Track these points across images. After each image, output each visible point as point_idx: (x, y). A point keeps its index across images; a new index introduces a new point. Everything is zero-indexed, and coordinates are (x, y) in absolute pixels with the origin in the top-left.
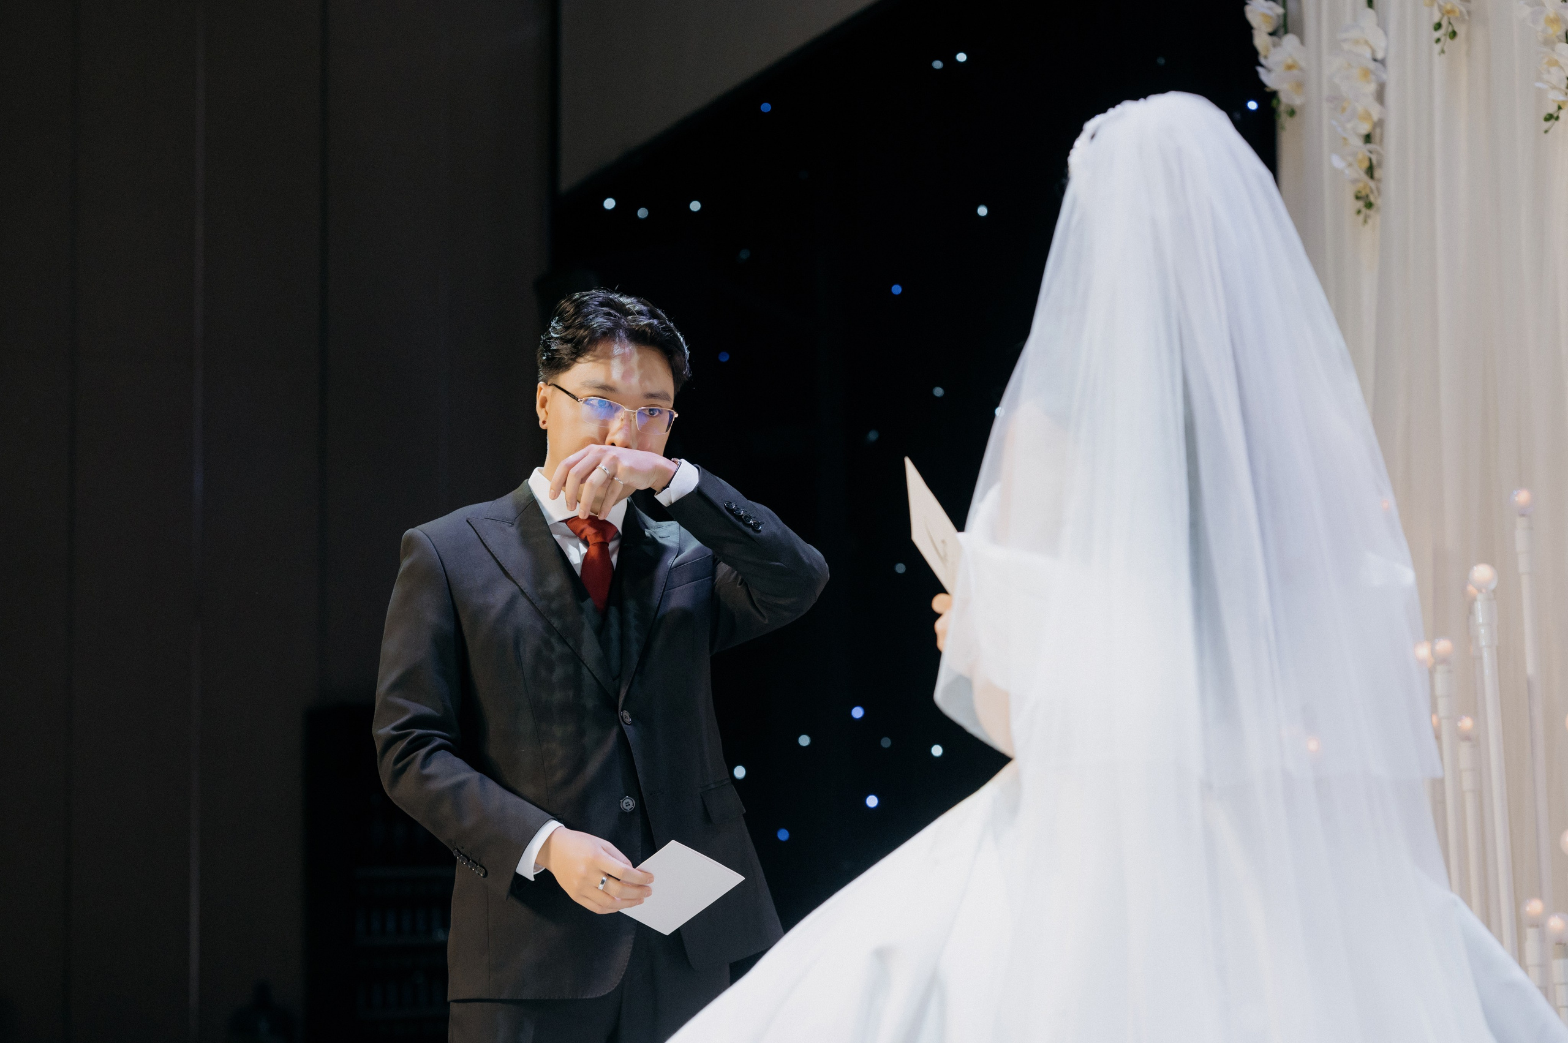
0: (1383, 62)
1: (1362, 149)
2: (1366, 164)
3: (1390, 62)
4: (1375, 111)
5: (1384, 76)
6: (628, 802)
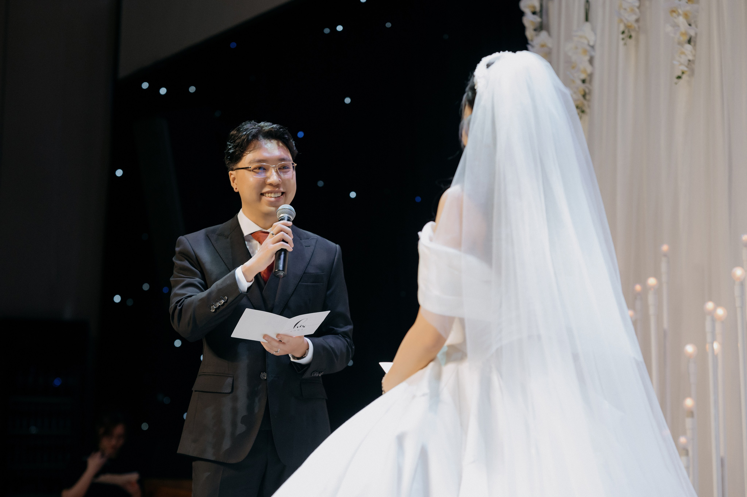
0: (593, 47)
1: (582, 86)
2: (583, 93)
3: (597, 47)
4: (589, 69)
5: (593, 53)
6: (264, 375)
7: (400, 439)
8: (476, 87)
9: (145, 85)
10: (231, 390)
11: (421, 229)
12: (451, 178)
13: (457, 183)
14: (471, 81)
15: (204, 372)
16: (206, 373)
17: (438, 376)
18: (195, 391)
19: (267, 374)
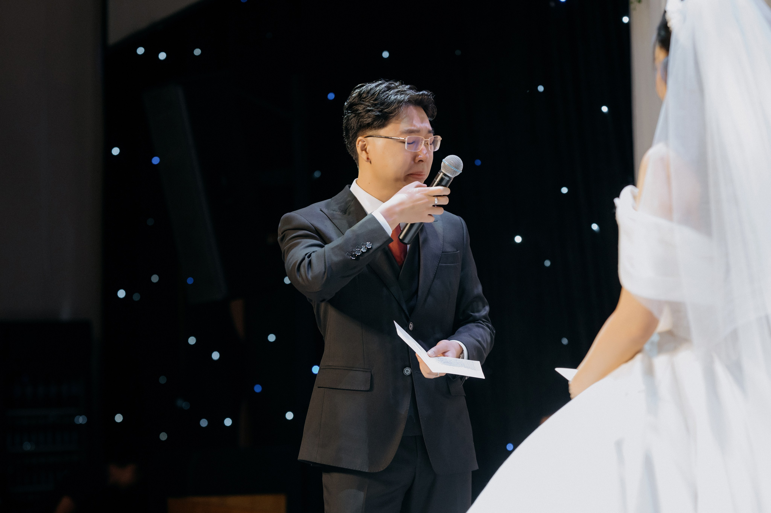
6: (408, 370)
7: (619, 445)
9: (141, 51)
10: (369, 387)
11: (618, 196)
13: (660, 141)
15: (329, 366)
16: (331, 366)
17: (649, 371)
18: (318, 387)
19: (411, 369)
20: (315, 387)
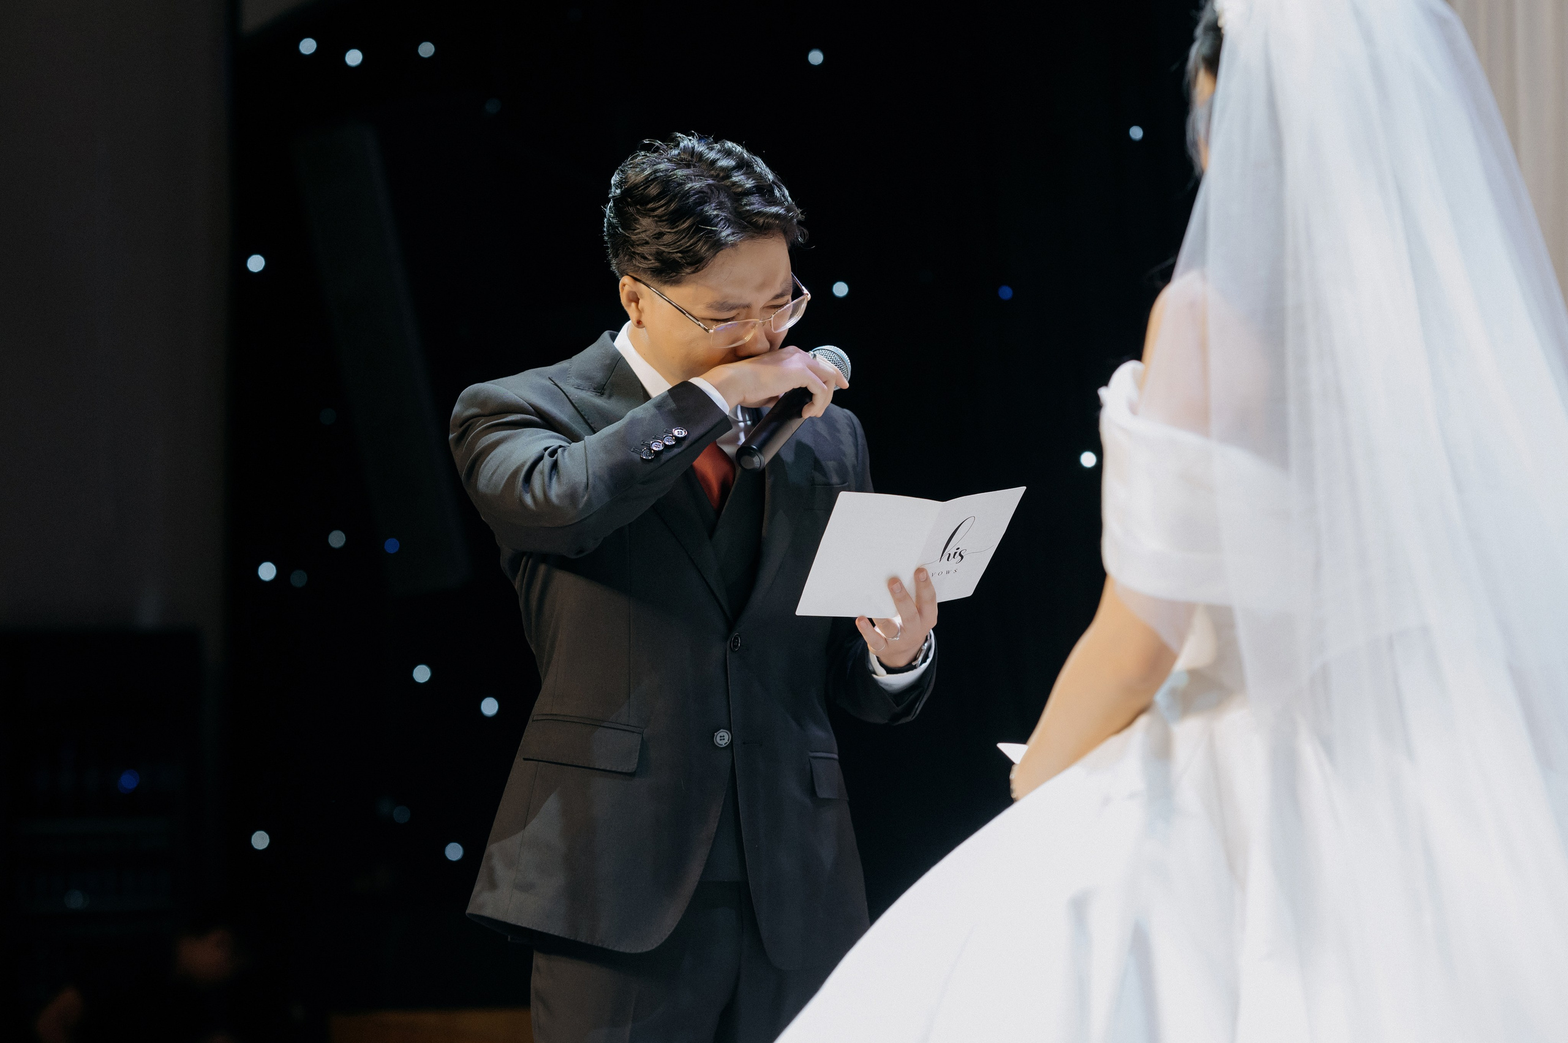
6: (724, 736)
8: (1221, 23)
9: (308, 46)
10: (637, 766)
12: (1170, 262)
13: (1189, 267)
14: (1208, 7)
17: (1163, 750)
18: (525, 759)
19: (731, 733)
20: (518, 760)
